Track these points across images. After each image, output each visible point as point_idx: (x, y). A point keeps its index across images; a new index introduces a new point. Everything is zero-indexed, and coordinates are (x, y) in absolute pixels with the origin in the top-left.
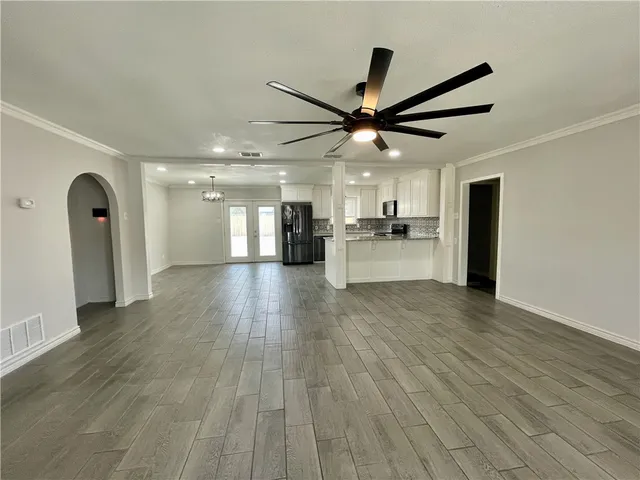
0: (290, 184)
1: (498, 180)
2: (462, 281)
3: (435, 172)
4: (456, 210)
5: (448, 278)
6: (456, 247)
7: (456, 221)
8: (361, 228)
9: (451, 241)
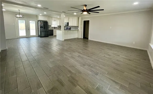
0: (42, 15)
1: (89, 21)
2: (82, 38)
3: (78, 18)
4: (82, 25)
5: (80, 37)
6: (81, 32)
7: (81, 27)
8: (59, 28)
9: (80, 31)
